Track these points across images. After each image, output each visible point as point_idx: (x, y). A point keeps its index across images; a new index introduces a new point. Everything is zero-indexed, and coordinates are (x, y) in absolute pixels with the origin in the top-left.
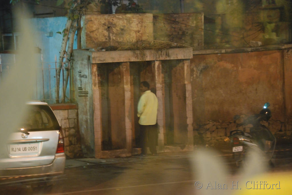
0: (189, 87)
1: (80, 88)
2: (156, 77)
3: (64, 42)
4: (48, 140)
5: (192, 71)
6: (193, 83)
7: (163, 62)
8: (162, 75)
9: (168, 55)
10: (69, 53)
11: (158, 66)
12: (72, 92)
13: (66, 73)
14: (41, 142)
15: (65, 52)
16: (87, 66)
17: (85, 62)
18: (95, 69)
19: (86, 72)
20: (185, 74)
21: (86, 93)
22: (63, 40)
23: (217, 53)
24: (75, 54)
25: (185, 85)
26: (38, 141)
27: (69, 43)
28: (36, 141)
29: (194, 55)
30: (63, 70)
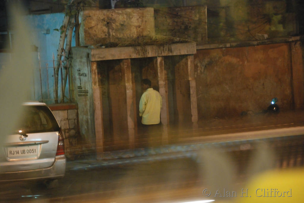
0: (193, 84)
1: (80, 87)
2: (159, 74)
3: (62, 39)
4: (47, 142)
5: (196, 67)
6: (197, 79)
7: (165, 58)
8: (164, 72)
9: (170, 50)
10: (67, 51)
11: (161, 62)
12: (71, 91)
13: (64, 71)
14: (40, 144)
15: (63, 50)
16: (86, 64)
17: (84, 60)
18: (95, 67)
19: (86, 70)
20: (189, 70)
21: (86, 92)
22: (61, 37)
23: (222, 48)
24: (74, 51)
25: (188, 82)
26: (36, 143)
27: (67, 41)
28: (35, 143)
29: (197, 50)
30: (61, 69)
